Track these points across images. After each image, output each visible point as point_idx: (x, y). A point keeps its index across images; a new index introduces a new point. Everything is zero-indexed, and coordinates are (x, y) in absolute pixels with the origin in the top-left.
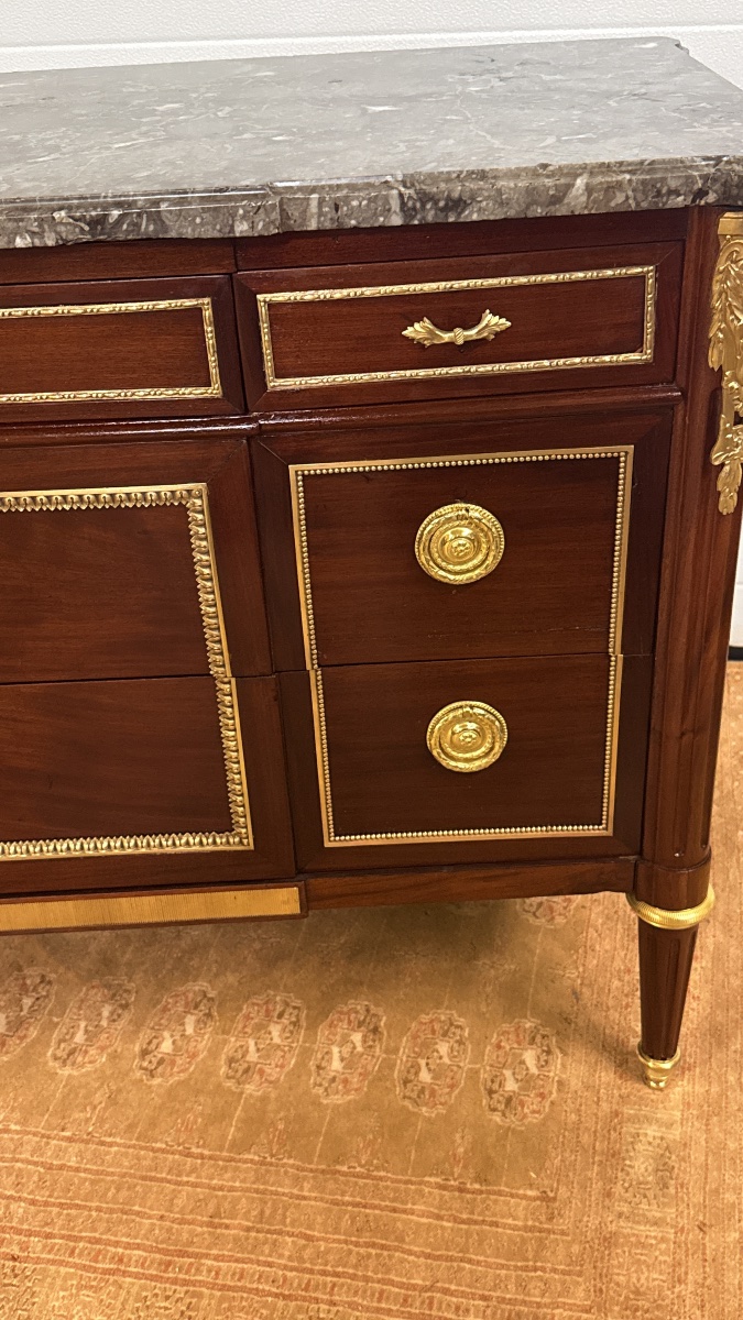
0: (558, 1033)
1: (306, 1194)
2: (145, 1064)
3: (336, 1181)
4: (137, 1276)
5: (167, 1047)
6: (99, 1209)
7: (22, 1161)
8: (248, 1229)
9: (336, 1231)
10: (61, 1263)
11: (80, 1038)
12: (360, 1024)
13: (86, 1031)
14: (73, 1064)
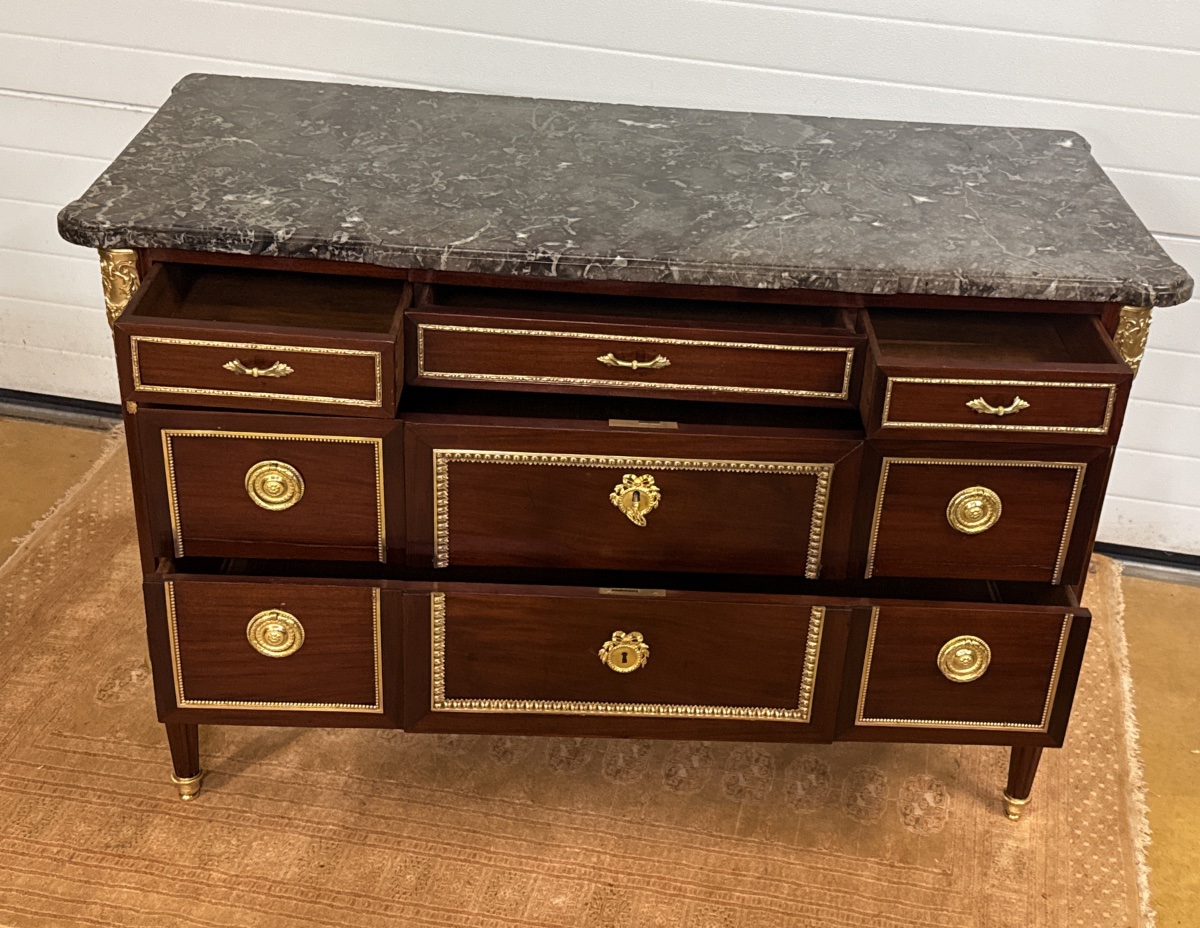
0: (947, 785)
1: (792, 861)
2: (671, 782)
3: (811, 856)
4: (692, 898)
5: (682, 773)
6: (658, 862)
7: (602, 832)
8: (759, 878)
9: (815, 882)
10: (642, 889)
11: (621, 762)
12: (812, 770)
13: (625, 760)
14: (621, 779)
